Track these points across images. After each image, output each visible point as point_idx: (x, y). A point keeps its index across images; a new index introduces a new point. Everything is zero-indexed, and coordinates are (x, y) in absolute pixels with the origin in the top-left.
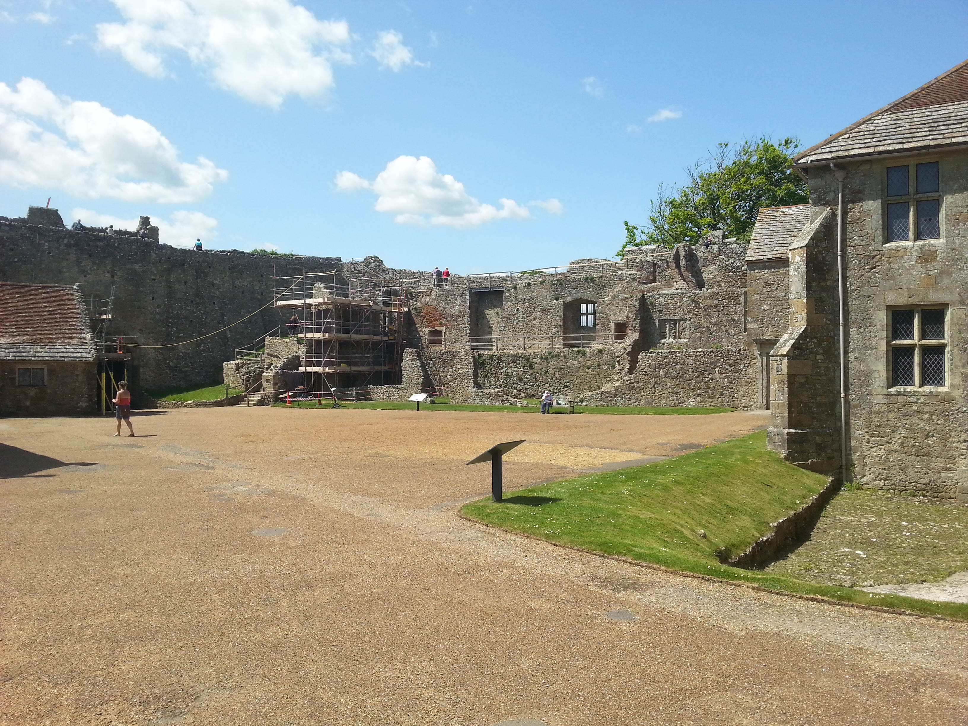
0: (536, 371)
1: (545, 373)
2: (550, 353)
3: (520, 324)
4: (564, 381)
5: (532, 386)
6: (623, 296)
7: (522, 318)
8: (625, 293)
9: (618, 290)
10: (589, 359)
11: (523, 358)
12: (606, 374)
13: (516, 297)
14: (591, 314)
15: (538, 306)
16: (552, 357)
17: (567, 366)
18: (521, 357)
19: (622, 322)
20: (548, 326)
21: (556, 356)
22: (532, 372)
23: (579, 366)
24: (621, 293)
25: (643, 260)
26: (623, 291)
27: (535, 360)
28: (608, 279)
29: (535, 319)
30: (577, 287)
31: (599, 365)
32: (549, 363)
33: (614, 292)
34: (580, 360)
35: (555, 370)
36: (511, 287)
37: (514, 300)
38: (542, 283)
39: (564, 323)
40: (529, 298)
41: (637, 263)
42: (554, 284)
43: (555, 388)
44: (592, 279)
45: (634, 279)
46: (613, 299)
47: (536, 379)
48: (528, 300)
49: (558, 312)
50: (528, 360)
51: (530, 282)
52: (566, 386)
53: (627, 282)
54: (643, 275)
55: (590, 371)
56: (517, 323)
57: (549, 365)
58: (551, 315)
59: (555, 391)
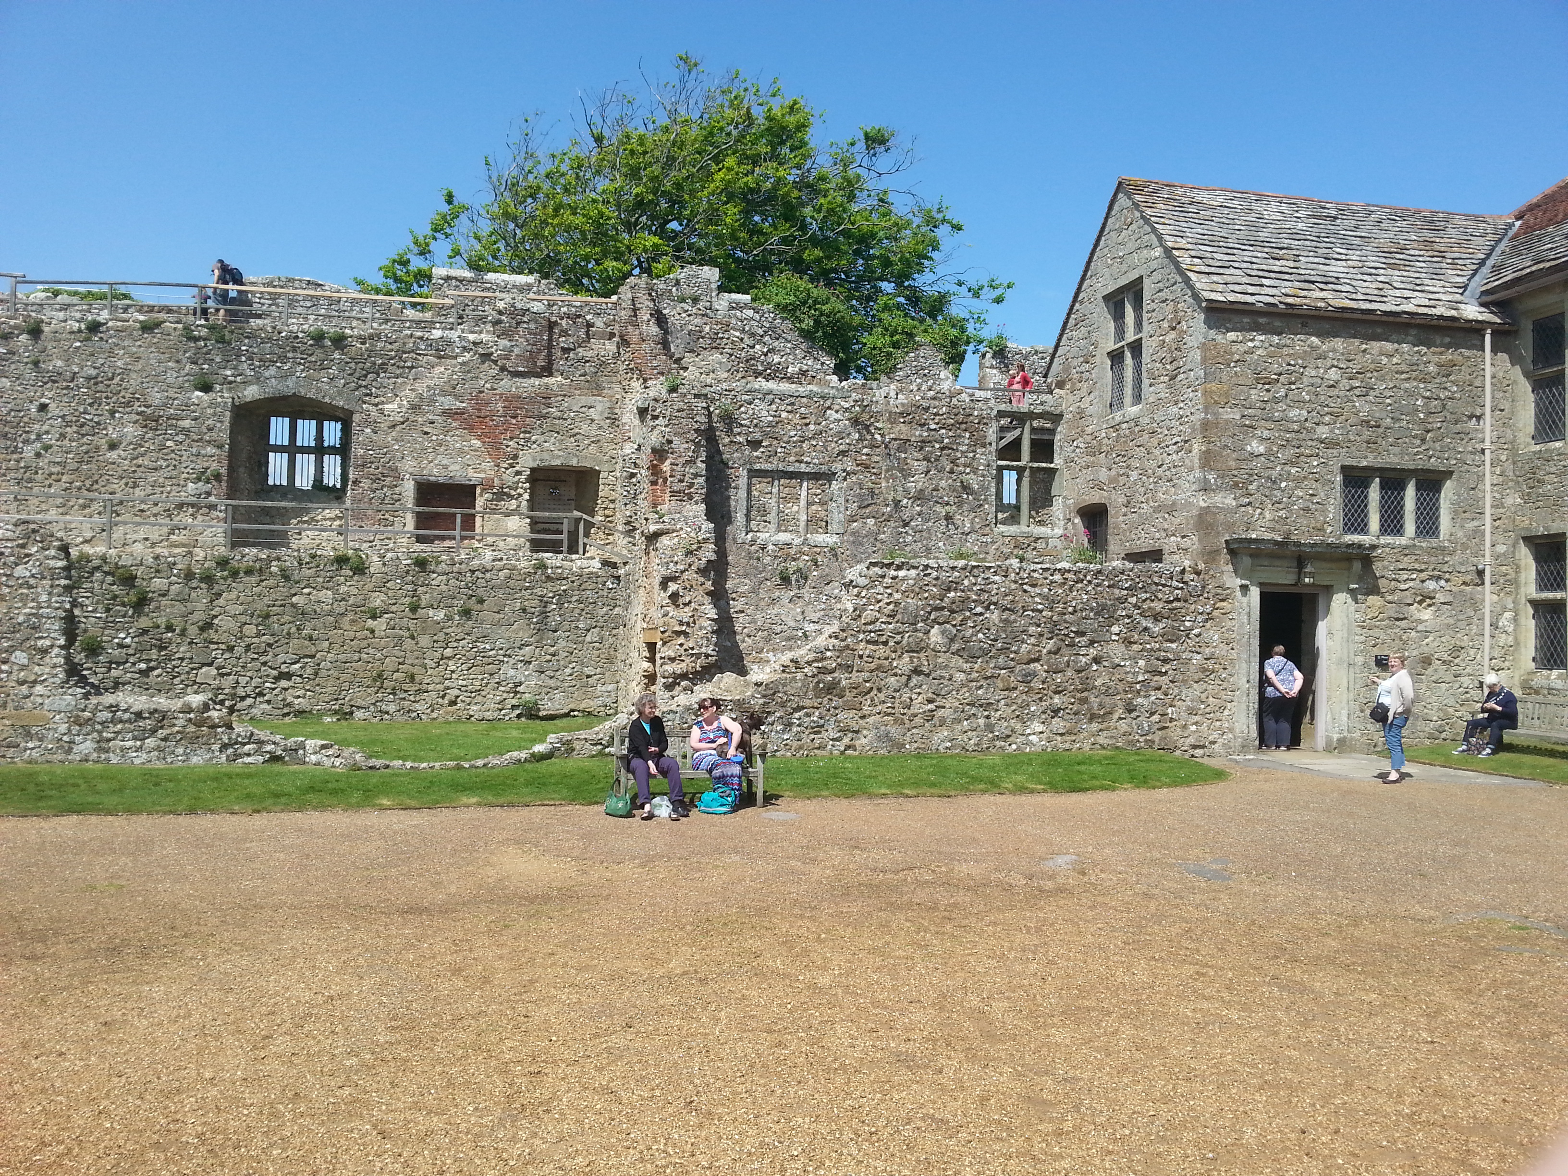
0: (162, 621)
1: (202, 629)
2: (223, 563)
3: (48, 457)
4: (281, 658)
5: (145, 673)
6: (448, 402)
7: (63, 436)
8: (456, 397)
9: (432, 383)
10: (382, 586)
11: (107, 573)
12: (441, 636)
13: (36, 363)
14: (332, 450)
15: (128, 404)
16: (235, 574)
17: (293, 605)
18: (97, 568)
19: (441, 480)
20: (165, 473)
21: (249, 572)
22: (144, 622)
23: (340, 608)
24: (444, 393)
25: (519, 305)
26: (451, 390)
27: (158, 583)
28: (395, 346)
29: (113, 446)
30: (283, 359)
31: (414, 609)
32: (219, 595)
33: (421, 387)
34: (343, 589)
35: (243, 619)
36: (16, 327)
37: (29, 374)
38: (147, 328)
39: (231, 469)
40: (93, 372)
41: (500, 313)
42: (198, 339)
43: (243, 681)
44: (339, 341)
45: (486, 357)
46: (415, 408)
47: (161, 648)
48: (89, 378)
49: (210, 429)
50: (129, 580)
51: (101, 319)
52: (288, 676)
53: (463, 364)
54: (516, 351)
55: (380, 625)
56: (38, 455)
57: (221, 602)
58: (180, 438)
59: (241, 692)
